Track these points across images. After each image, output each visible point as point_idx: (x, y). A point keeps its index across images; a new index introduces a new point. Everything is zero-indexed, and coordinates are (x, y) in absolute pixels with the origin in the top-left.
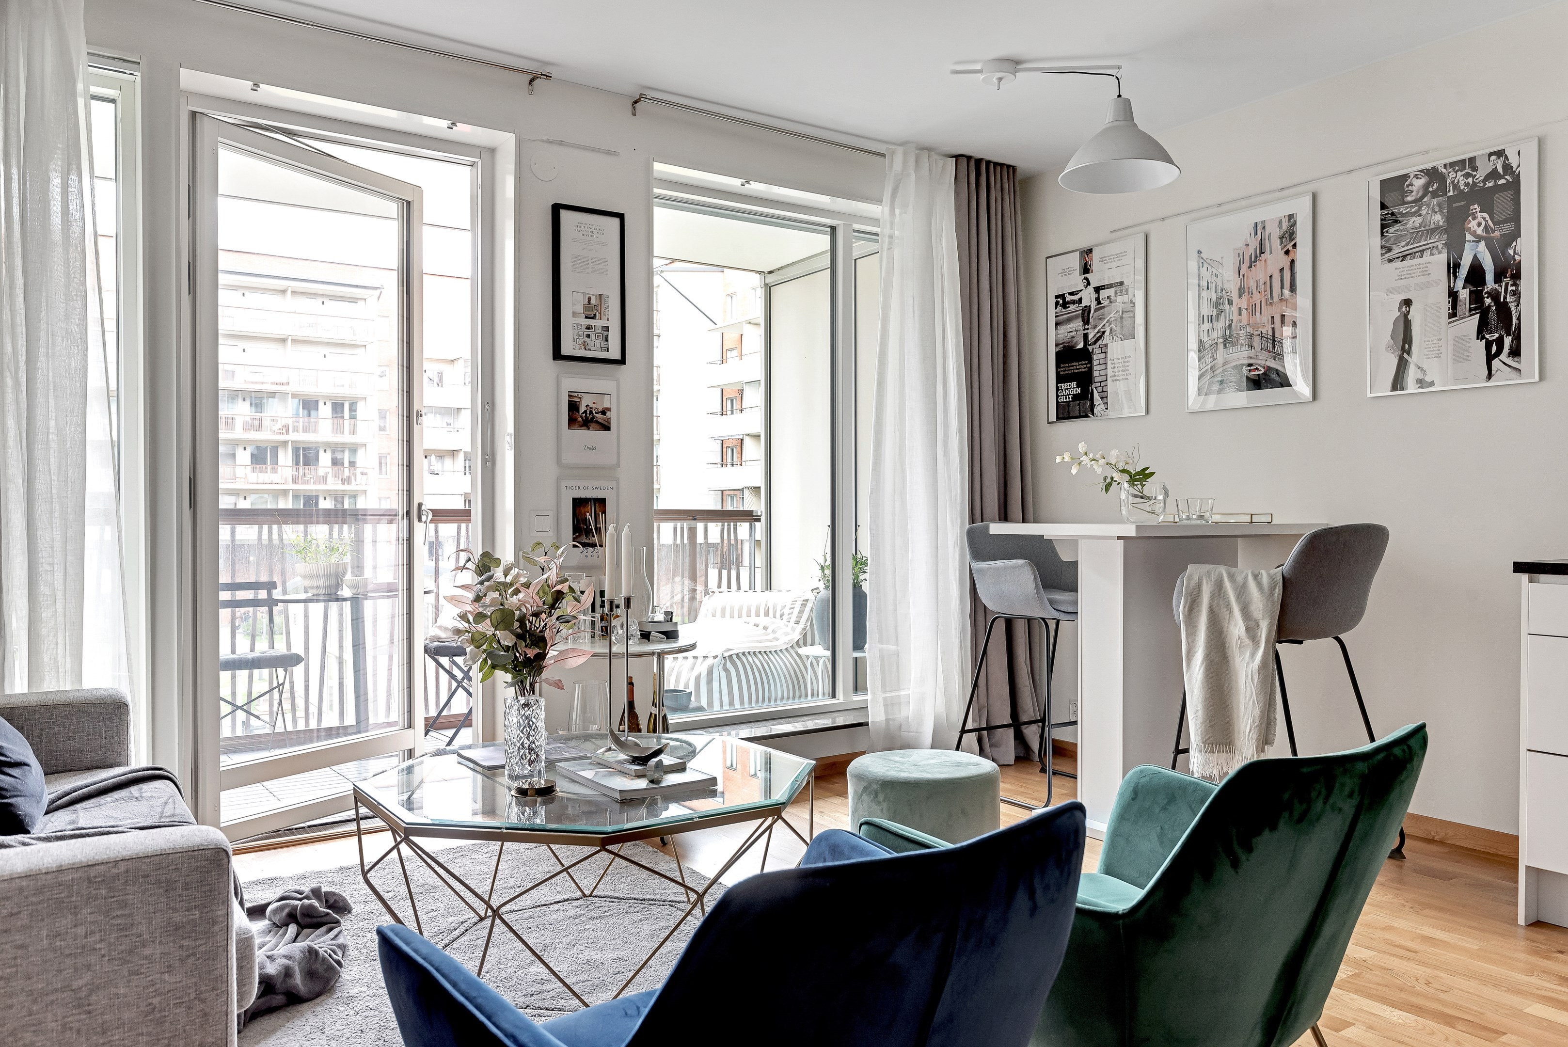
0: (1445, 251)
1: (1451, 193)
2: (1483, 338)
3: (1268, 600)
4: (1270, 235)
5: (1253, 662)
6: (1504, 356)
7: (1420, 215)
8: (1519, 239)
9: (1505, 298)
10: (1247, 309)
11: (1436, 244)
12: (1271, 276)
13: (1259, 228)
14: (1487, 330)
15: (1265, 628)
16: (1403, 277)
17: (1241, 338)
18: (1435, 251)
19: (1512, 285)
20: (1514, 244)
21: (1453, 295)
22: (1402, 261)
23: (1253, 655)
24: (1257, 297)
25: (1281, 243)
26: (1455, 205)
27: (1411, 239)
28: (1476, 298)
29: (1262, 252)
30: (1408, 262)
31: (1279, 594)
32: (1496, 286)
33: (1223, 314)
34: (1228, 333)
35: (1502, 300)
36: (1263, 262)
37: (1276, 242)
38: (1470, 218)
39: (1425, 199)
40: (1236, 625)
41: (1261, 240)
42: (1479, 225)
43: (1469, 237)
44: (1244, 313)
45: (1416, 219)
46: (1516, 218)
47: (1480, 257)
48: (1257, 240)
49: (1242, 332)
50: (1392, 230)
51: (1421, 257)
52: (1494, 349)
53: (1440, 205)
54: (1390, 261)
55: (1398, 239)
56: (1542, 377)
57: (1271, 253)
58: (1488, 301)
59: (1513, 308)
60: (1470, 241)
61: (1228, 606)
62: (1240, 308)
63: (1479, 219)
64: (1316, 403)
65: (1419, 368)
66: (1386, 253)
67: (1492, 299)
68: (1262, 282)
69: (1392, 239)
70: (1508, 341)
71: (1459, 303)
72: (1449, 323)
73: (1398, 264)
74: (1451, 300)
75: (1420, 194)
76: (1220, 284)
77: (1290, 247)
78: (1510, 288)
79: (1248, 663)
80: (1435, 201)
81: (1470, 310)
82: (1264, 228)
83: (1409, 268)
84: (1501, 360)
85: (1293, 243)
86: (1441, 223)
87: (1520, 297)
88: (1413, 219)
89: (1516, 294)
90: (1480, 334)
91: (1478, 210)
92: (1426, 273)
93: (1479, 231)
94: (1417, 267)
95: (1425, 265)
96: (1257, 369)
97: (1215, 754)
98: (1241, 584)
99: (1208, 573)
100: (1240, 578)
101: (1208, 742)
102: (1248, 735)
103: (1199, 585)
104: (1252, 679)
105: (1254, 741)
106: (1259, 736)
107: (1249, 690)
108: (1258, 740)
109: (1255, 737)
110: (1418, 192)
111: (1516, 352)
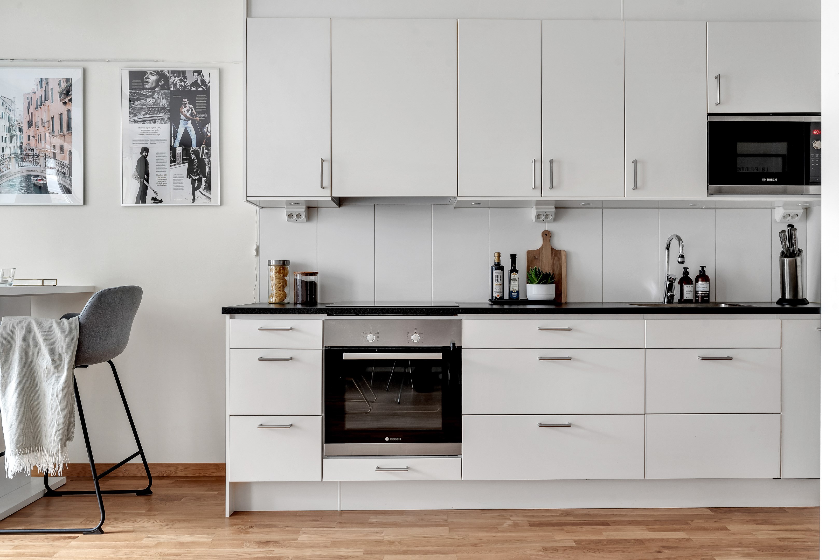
0: (168, 122)
1: (172, 89)
2: (190, 177)
3: (69, 340)
4: (52, 89)
5: (58, 384)
6: (201, 189)
7: (153, 98)
8: (209, 124)
9: (202, 156)
10: (34, 137)
11: (163, 117)
12: (53, 118)
13: (44, 83)
14: (192, 173)
15: (67, 360)
16: (144, 134)
17: (30, 157)
18: (162, 122)
19: (206, 149)
20: (207, 126)
21: (173, 149)
22: (143, 124)
23: (58, 379)
24: (41, 129)
25: (60, 97)
26: (174, 96)
27: (148, 111)
28: (186, 153)
29: (46, 100)
30: (146, 125)
31: (76, 335)
32: (197, 148)
33: (15, 138)
34: (19, 151)
35: (201, 157)
36: (46, 107)
37: (57, 96)
38: (183, 106)
39: (157, 89)
40: (43, 359)
41: (45, 91)
42: (188, 111)
43: (182, 117)
44: (32, 139)
45: (151, 100)
46: (207, 111)
47: (188, 129)
48: (42, 91)
49: (30, 152)
50: (137, 103)
51: (155, 123)
52: (196, 184)
53: (165, 94)
54: (135, 122)
55: (140, 110)
56: (222, 204)
57: (53, 102)
58: (193, 156)
59: (206, 162)
60: (183, 120)
61: (37, 345)
62: (29, 136)
63: (188, 108)
64: (86, 207)
65: (153, 191)
66: (132, 117)
67: (195, 155)
68: (46, 120)
69: (137, 109)
70: (204, 180)
71: (177, 155)
72: (171, 166)
73: (140, 125)
74: (172, 152)
75: (154, 85)
76: (12, 117)
77: (67, 100)
78: (205, 151)
79: (54, 385)
80: (162, 92)
81: (183, 160)
82: (47, 83)
83: (147, 129)
84: (200, 191)
85: (69, 98)
86: (166, 106)
87: (210, 157)
88: (149, 99)
89: (208, 154)
90: (189, 176)
91: (187, 102)
92: (157, 133)
93: (188, 115)
94: (152, 129)
95: (156, 129)
96: (42, 179)
97: (28, 455)
98: (47, 329)
99: (20, 323)
100: (46, 325)
101: (21, 447)
102: (54, 437)
103: (13, 332)
104: (57, 396)
105: (58, 440)
106: (63, 436)
107: (54, 405)
108: (61, 439)
109: (59, 437)
110: (152, 84)
111: (208, 187)
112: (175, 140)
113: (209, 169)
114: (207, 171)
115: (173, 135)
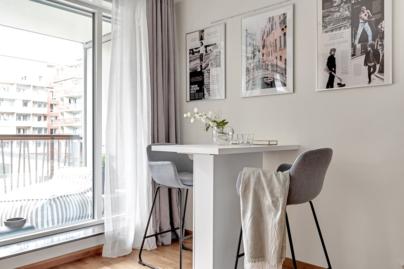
0: (350, 27)
1: (353, 2)
2: (367, 65)
4: (275, 22)
5: (275, 218)
6: (376, 73)
7: (339, 12)
8: (383, 21)
9: (377, 47)
10: (266, 54)
11: (346, 24)
12: (276, 40)
13: (271, 20)
14: (369, 62)
15: (281, 201)
16: (332, 39)
17: (264, 66)
18: (346, 27)
19: (380, 42)
20: (381, 23)
21: (353, 46)
22: (332, 32)
23: (275, 215)
24: (270, 49)
25: (280, 26)
26: (355, 7)
27: (335, 22)
28: (364, 47)
29: (272, 30)
30: (334, 32)
32: (373, 42)
33: (256, 56)
34: (258, 64)
35: (375, 48)
36: (272, 34)
37: (278, 25)
38: (362, 12)
39: (342, 5)
40: (267, 199)
41: (272, 24)
42: (366, 15)
43: (361, 21)
44: (265, 55)
45: (338, 14)
46: (382, 12)
47: (366, 29)
48: (270, 24)
49: (264, 63)
50: (327, 19)
51: (340, 30)
52: (372, 70)
53: (348, 7)
54: (326, 32)
55: (330, 23)
56: (393, 82)
57: (276, 30)
58: (369, 49)
59: (380, 52)
60: (361, 23)
61: (263, 189)
62: (263, 54)
63: (366, 13)
64: (294, 94)
65: (339, 78)
66: (324, 29)
67: (371, 48)
68: (272, 42)
69: (327, 23)
70: (378, 66)
71: (356, 50)
72: (352, 59)
73: (330, 33)
74: (352, 48)
75: (340, 3)
76: (255, 44)
77: (284, 27)
78: (379, 43)
79: (273, 219)
80: (346, 6)
81: (361, 53)
82: (273, 19)
83: (334, 35)
84: (375, 75)
85: (285, 25)
86: (349, 15)
87: (383, 47)
88: (337, 13)
89: (382, 45)
90: (366, 64)
91: (365, 9)
92: (342, 37)
93: (366, 18)
94: (338, 35)
95: (341, 34)
96: (270, 79)
97: (257, 263)
98: (269, 179)
99: (253, 172)
100: (269, 175)
101: (253, 257)
102: (273, 255)
103: (249, 178)
104: (275, 227)
105: (276, 258)
106: (278, 256)
107: (273, 233)
108: (277, 258)
109: (276, 256)
110: (339, 2)
111: (382, 71)
112: (355, 39)
113: (383, 56)
114: (381, 58)
115: (354, 36)
